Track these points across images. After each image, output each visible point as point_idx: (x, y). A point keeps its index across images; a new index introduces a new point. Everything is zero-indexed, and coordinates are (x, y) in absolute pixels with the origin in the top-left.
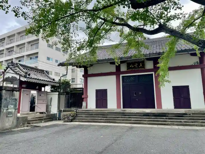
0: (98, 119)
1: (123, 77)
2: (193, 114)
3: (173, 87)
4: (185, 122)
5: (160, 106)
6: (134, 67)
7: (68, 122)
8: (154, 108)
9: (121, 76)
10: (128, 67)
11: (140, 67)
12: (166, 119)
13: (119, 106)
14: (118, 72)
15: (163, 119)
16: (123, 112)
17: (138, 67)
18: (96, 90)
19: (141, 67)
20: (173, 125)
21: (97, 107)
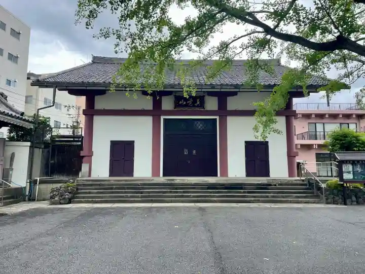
0: (127, 197)
1: (165, 120)
2: (279, 185)
3: (246, 142)
4: (273, 197)
5: (225, 172)
6: (187, 105)
7: (61, 204)
8: (216, 175)
9: (162, 118)
10: (177, 105)
11: (196, 104)
12: (244, 192)
13: (155, 173)
14: (156, 111)
15: (240, 193)
16: (169, 182)
17: (194, 106)
18: (111, 141)
19: (198, 106)
20: (258, 201)
21: (112, 173)
